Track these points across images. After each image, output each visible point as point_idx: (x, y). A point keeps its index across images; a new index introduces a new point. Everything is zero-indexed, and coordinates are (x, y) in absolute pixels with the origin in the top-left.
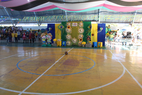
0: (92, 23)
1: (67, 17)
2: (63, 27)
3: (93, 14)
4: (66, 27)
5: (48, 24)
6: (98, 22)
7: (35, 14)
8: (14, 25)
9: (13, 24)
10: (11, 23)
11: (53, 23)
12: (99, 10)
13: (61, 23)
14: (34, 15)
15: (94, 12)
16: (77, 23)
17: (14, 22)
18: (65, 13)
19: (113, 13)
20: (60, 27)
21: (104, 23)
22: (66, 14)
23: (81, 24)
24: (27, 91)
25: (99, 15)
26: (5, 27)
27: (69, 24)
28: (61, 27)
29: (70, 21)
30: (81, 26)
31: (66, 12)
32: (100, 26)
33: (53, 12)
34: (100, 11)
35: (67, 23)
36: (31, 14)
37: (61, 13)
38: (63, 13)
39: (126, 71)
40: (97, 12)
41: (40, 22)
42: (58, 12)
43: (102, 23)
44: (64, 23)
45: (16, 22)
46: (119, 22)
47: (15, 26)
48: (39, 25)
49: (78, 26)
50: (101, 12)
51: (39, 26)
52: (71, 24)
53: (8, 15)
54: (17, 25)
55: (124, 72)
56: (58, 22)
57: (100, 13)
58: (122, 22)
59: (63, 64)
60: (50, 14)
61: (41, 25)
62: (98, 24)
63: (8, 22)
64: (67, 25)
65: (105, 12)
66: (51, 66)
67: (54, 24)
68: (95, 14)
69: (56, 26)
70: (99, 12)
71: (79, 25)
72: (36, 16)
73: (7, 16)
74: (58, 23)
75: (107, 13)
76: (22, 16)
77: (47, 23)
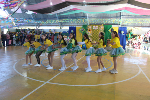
0: (113, 26)
1: (88, 21)
2: (84, 30)
3: (114, 17)
4: (87, 30)
5: (69, 27)
6: (119, 26)
7: (57, 17)
8: (38, 28)
9: (36, 26)
11: (74, 26)
12: (121, 13)
13: (82, 26)
14: (57, 18)
15: (115, 16)
16: (97, 27)
17: (37, 25)
18: (87, 16)
19: (136, 16)
20: (81, 30)
21: (125, 27)
22: (87, 17)
23: (102, 28)
24: (50, 82)
25: (120, 18)
26: (29, 29)
27: (90, 27)
28: (82, 30)
29: (91, 24)
30: (101, 29)
31: (87, 15)
32: (121, 29)
33: (75, 16)
34: (122, 15)
35: (88, 26)
36: (54, 18)
37: (82, 17)
38: (84, 16)
39: (141, 72)
40: (119, 15)
41: (62, 25)
42: (79, 15)
43: (123, 27)
44: (85, 26)
45: (39, 25)
46: (142, 25)
47: (39, 29)
48: (61, 27)
49: (99, 29)
50: (123, 15)
52: (92, 27)
53: (32, 18)
54: (41, 28)
55: (139, 72)
56: (80, 25)
57: (121, 17)
58: (146, 26)
59: (82, 63)
60: (72, 17)
61: (63, 28)
62: (119, 28)
63: (32, 25)
64: (88, 28)
66: (71, 64)
67: (76, 27)
68: (117, 17)
69: (77, 29)
70: (120, 16)
71: (100, 29)
72: (58, 19)
74: (79, 26)
75: (129, 17)
76: (45, 19)
77: (69, 26)
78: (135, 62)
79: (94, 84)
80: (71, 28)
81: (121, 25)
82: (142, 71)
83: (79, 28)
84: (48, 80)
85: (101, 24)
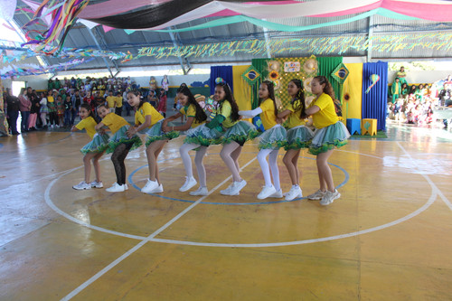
0: (346, 61)
1: (268, 47)
2: (257, 75)
3: (349, 32)
4: (265, 74)
5: (212, 68)
6: (365, 58)
7: (173, 38)
8: (114, 73)
9: (110, 69)
10: (106, 68)
11: (227, 65)
12: (368, 19)
13: (250, 64)
14: (171, 41)
15: (352, 28)
16: (298, 63)
17: (113, 65)
18: (263, 33)
19: (414, 28)
20: (247, 75)
21: (382, 60)
22: (266, 35)
23: (312, 66)
25: (367, 35)
26: (89, 79)
27: (275, 66)
28: (252, 77)
29: (277, 57)
30: (309, 71)
31: (265, 30)
32: (370, 69)
33: (226, 33)
34: (371, 24)
35: (269, 63)
36: (163, 41)
37: (249, 35)
38: (256, 34)
39: (438, 197)
40: (363, 25)
41: (188, 62)
42: (241, 31)
43: (376, 61)
44: (259, 64)
45: (118, 65)
46: (436, 55)
47: (117, 76)
48: (186, 70)
49: (302, 70)
50: (376, 26)
51: (185, 73)
52: (281, 65)
53: (97, 44)
54: (124, 74)
55: (432, 199)
56: (243, 61)
57: (371, 30)
58: (446, 56)
59: (256, 177)
60: (217, 37)
61: (192, 72)
62: (364, 64)
63: (97, 66)
64: (269, 70)
65: (389, 26)
66: (220, 181)
67: (231, 67)
68: (356, 32)
69: (235, 72)
70: (368, 28)
71: (306, 69)
72: (175, 44)
73: (95, 47)
74: (241, 64)
75: (396, 29)
76: (135, 44)
77: (209, 66)
78: (416, 169)
79: (296, 240)
80: (216, 72)
81: (369, 56)
82: (441, 194)
83: (240, 69)
84: (152, 232)
85: (308, 56)
